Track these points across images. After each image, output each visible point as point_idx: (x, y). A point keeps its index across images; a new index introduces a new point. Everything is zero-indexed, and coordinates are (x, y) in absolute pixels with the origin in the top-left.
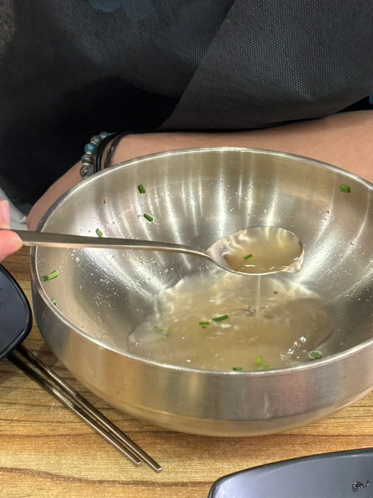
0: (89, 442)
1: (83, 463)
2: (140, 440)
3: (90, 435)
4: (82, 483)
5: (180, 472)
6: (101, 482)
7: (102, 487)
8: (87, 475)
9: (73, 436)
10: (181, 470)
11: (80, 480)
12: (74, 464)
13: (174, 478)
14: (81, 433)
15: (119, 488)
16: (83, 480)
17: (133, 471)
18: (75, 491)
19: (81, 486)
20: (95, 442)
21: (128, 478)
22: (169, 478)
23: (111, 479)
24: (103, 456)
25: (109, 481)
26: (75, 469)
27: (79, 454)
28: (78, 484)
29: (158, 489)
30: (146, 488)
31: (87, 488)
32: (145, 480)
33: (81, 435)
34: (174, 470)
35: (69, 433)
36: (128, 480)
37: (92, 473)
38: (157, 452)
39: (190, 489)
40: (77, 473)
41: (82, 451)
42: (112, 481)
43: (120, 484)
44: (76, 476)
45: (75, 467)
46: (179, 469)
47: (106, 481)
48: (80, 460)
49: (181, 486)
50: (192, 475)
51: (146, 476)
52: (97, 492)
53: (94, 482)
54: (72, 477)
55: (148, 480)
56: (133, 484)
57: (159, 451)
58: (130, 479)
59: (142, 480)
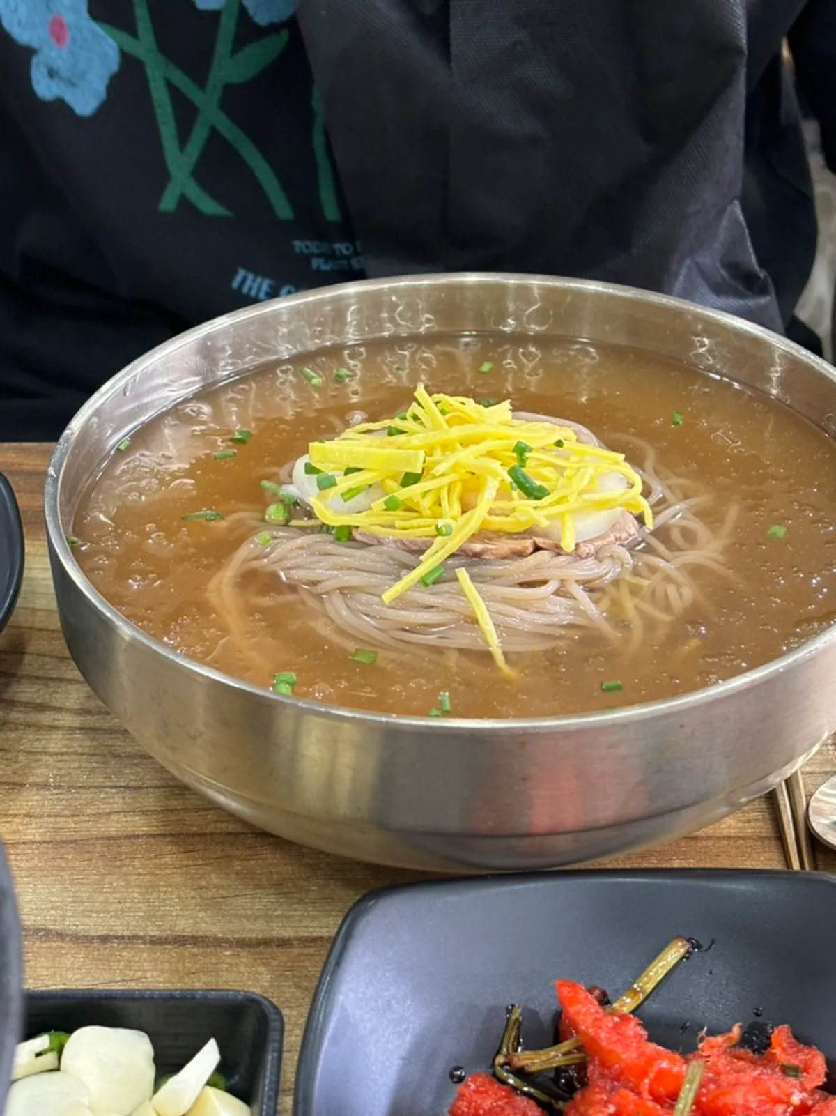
0: (88, 855)
1: (69, 899)
2: (198, 850)
3: (93, 842)
4: (63, 940)
5: (278, 916)
6: (104, 939)
7: (105, 948)
8: (77, 926)
9: (58, 843)
10: (279, 912)
11: (61, 936)
12: (52, 902)
13: (263, 931)
14: (75, 838)
15: (142, 951)
16: (67, 935)
17: (177, 916)
18: (46, 958)
19: (62, 948)
20: (102, 856)
21: (165, 931)
22: (252, 930)
23: (126, 933)
24: (115, 884)
25: (123, 937)
26: (53, 912)
27: (66, 880)
28: (54, 944)
29: (227, 953)
30: (201, 950)
31: (73, 952)
32: (201, 933)
33: (72, 842)
34: (264, 912)
35: (47, 838)
36: (164, 934)
37: (88, 921)
38: (233, 876)
39: (296, 951)
40: (56, 921)
41: (72, 874)
42: (129, 938)
43: (145, 943)
44: (52, 927)
45: (53, 908)
46: (276, 910)
47: (116, 937)
48: (66, 894)
49: (278, 946)
50: (304, 924)
51: (203, 925)
52: (94, 959)
53: (89, 939)
54: (43, 930)
55: (209, 934)
56: (176, 943)
57: (237, 874)
58: (169, 932)
59: (196, 934)
